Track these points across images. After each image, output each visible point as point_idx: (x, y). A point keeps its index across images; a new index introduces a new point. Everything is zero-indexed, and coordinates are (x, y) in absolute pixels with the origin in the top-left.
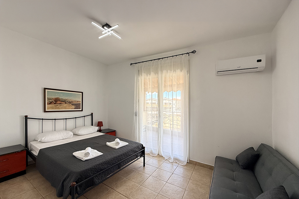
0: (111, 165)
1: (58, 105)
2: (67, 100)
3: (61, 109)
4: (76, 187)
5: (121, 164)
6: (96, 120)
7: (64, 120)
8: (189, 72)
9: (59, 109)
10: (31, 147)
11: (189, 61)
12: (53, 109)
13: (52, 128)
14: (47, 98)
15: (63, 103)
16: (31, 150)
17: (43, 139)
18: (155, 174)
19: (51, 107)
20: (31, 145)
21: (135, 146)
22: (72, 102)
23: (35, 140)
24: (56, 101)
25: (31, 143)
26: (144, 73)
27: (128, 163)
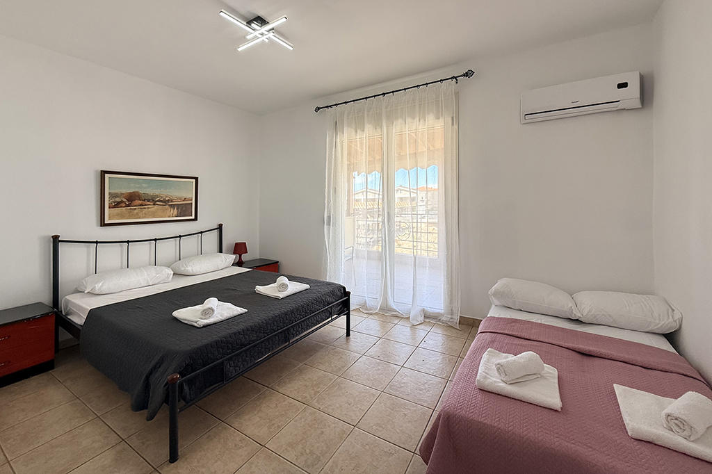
0: (266, 335)
1: (135, 209)
2: (157, 196)
3: (143, 218)
4: (181, 386)
5: (292, 331)
6: (229, 240)
7: (150, 244)
8: (456, 119)
9: (139, 218)
10: (67, 306)
11: (457, 94)
12: (123, 217)
13: (122, 262)
14: (109, 193)
15: (149, 203)
16: (68, 314)
17: (98, 287)
18: (373, 351)
19: (118, 215)
20: (67, 302)
21: (326, 290)
22: (172, 202)
23: (77, 291)
24: (131, 200)
25: (67, 297)
26: (349, 126)
27: (307, 329)
